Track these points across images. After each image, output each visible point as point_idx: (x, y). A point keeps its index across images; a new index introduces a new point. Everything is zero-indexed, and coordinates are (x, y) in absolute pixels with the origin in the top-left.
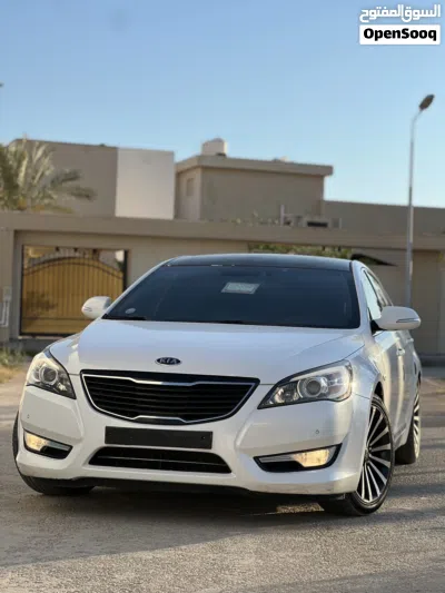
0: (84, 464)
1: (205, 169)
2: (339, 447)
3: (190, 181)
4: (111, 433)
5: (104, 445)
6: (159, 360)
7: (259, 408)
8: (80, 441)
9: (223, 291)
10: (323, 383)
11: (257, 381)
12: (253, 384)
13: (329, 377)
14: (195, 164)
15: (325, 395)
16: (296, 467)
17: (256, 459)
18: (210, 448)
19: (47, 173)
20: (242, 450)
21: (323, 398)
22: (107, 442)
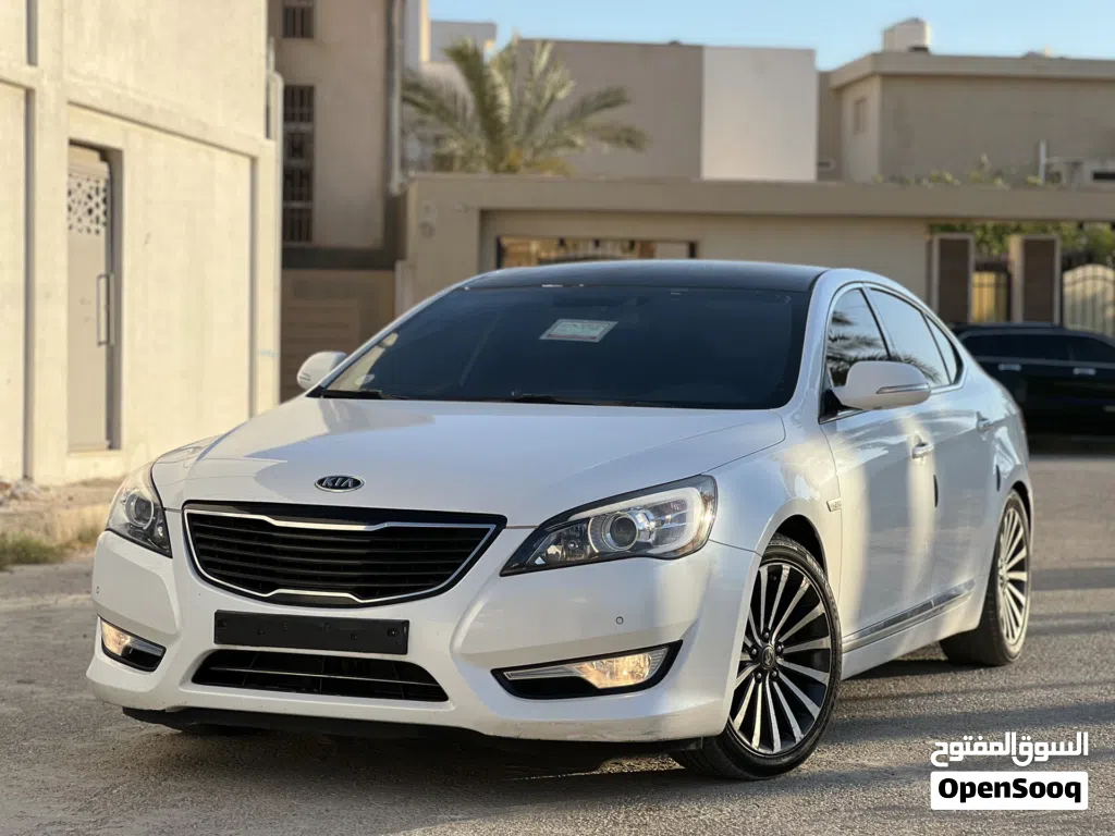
0: (182, 683)
1: (888, 77)
2: (674, 649)
3: (860, 102)
4: (226, 624)
5: (212, 646)
6: (321, 482)
7: (502, 574)
8: (175, 637)
9: (544, 337)
10: (643, 522)
11: (500, 522)
12: (492, 527)
13: (658, 510)
14: (867, 70)
15: (648, 545)
16: (581, 688)
17: (498, 673)
18: (405, 651)
19: (562, 94)
20: (466, 658)
21: (640, 551)
22: (218, 639)
